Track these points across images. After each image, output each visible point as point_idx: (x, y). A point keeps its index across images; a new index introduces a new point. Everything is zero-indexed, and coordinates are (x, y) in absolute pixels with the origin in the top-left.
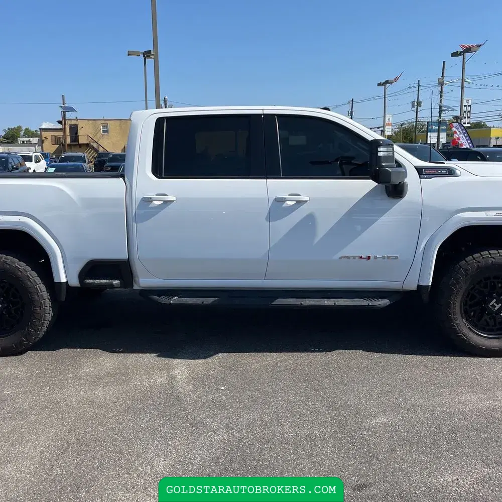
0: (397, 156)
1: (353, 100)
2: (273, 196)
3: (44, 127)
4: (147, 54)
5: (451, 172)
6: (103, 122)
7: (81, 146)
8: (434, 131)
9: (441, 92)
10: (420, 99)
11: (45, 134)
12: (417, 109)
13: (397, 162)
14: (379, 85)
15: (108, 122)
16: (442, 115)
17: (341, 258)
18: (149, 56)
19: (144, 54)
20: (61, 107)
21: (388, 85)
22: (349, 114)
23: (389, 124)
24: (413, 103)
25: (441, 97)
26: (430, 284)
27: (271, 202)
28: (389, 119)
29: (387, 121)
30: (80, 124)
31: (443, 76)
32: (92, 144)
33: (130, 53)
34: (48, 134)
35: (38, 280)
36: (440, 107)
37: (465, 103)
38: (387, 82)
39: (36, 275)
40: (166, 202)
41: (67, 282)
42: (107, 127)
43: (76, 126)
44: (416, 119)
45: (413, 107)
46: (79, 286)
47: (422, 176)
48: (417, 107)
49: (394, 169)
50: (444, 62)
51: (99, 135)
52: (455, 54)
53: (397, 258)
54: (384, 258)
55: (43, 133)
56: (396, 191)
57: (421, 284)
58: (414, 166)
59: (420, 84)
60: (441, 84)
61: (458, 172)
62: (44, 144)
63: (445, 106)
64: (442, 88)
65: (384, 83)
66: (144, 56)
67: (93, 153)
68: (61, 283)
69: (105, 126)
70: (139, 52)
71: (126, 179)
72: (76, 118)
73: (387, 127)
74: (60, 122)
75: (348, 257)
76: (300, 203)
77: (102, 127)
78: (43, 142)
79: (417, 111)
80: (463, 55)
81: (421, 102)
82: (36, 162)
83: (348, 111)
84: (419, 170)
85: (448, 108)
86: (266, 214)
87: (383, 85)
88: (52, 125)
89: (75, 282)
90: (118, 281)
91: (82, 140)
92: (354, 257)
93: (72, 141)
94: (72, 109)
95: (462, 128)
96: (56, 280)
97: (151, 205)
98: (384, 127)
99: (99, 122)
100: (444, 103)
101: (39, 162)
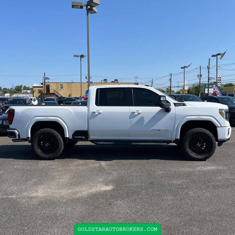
0: (167, 99)
1: (171, 74)
2: (131, 112)
3: (34, 86)
4: (82, 56)
5: (184, 105)
6: (60, 84)
7: (51, 94)
8: (207, 88)
9: (209, 71)
10: (201, 74)
11: (34, 89)
12: (200, 78)
13: (167, 101)
14: (182, 68)
15: (63, 84)
16: (209, 81)
17: (151, 130)
18: (82, 57)
19: (80, 56)
20: (43, 77)
21: (185, 68)
22: (169, 80)
23: (186, 85)
24: (198, 75)
25: (209, 73)
26: (179, 138)
27: (130, 113)
28: (186, 83)
29: (185, 84)
30: (51, 85)
31: (209, 65)
32: (55, 93)
33: (75, 56)
34: (37, 89)
35: (60, 137)
36: (209, 78)
37: (218, 76)
38: (185, 67)
39: (60, 135)
40: (99, 113)
41: (69, 137)
42: (62, 86)
43: (49, 85)
44: (200, 82)
45: (198, 77)
46: (72, 139)
47: (175, 106)
48: (200, 77)
49: (166, 104)
50: (209, 59)
51: (59, 89)
52: (213, 56)
53: (168, 130)
54: (164, 130)
55: (34, 88)
56: (168, 110)
57: (176, 138)
58: (173, 103)
59: (201, 67)
60: (209, 68)
61: (187, 105)
62: (34, 93)
63: (211, 77)
64: (209, 70)
65: (183, 67)
66: (80, 57)
67: (56, 97)
68: (67, 138)
69: (62, 85)
70: (78, 55)
71: (87, 106)
72: (48, 82)
73: (185, 86)
74: (42, 84)
75: (154, 130)
76: (139, 113)
77: (60, 86)
78: (34, 92)
79: (200, 79)
80: (217, 56)
81: (202, 75)
82: (34, 101)
83: (169, 79)
84: (175, 104)
85: (212, 78)
86: (129, 117)
87: (183, 68)
88: (38, 85)
89: (71, 137)
90: (84, 137)
91: (51, 92)
92: (156, 130)
93: (47, 92)
94: (48, 79)
95: (217, 87)
96: (65, 137)
97: (95, 114)
98: (184, 86)
99: (59, 84)
100: (210, 76)
101: (35, 101)
